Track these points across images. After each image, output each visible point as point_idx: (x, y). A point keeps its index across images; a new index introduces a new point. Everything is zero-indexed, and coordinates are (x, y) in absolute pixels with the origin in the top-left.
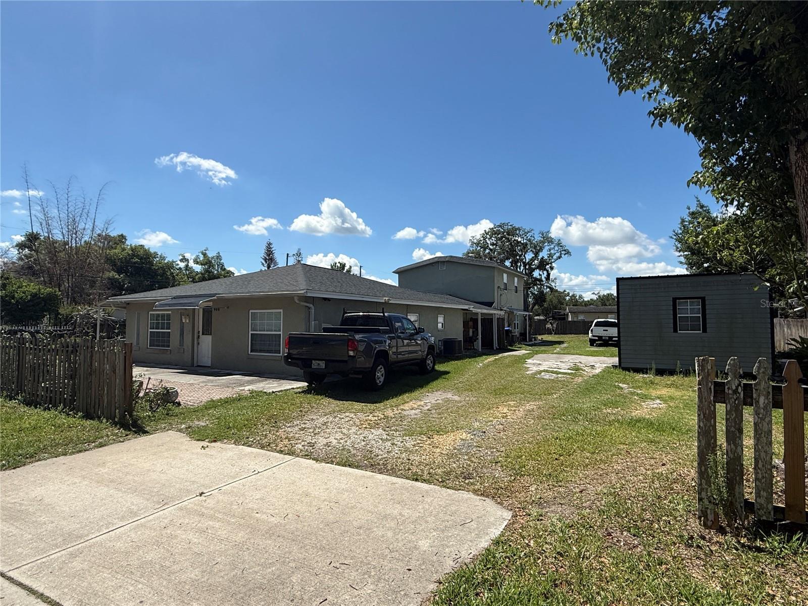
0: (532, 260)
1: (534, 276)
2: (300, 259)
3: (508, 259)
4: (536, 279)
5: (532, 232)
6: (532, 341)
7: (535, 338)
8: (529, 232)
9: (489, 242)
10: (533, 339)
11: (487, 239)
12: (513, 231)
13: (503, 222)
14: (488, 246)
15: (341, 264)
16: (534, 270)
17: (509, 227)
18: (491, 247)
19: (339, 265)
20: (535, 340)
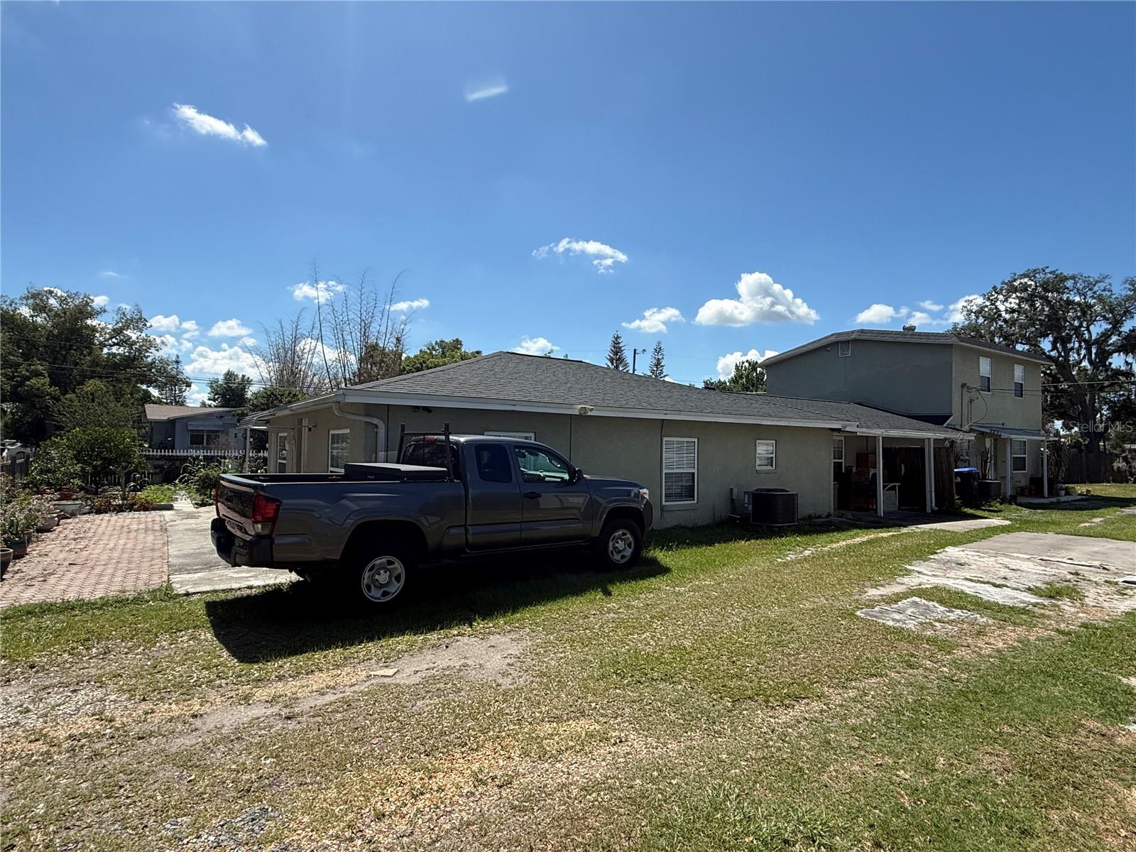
0: (1106, 336)
1: (1113, 366)
2: (660, 357)
3: (1045, 335)
4: (1118, 372)
5: (1107, 281)
6: (1058, 495)
7: (1066, 489)
8: (1097, 282)
9: (1002, 308)
10: (1063, 492)
11: (998, 303)
12: (1057, 283)
13: (1032, 268)
14: (1000, 315)
15: (750, 364)
16: (1110, 354)
17: (1049, 275)
18: (1008, 316)
19: (747, 364)
20: (1067, 493)
